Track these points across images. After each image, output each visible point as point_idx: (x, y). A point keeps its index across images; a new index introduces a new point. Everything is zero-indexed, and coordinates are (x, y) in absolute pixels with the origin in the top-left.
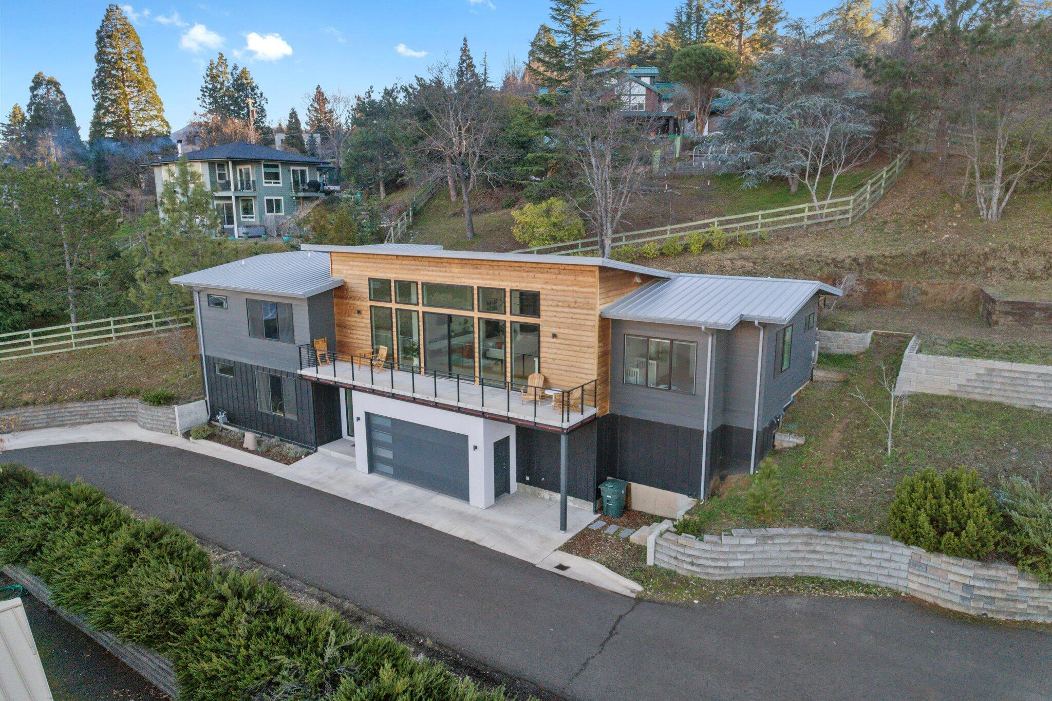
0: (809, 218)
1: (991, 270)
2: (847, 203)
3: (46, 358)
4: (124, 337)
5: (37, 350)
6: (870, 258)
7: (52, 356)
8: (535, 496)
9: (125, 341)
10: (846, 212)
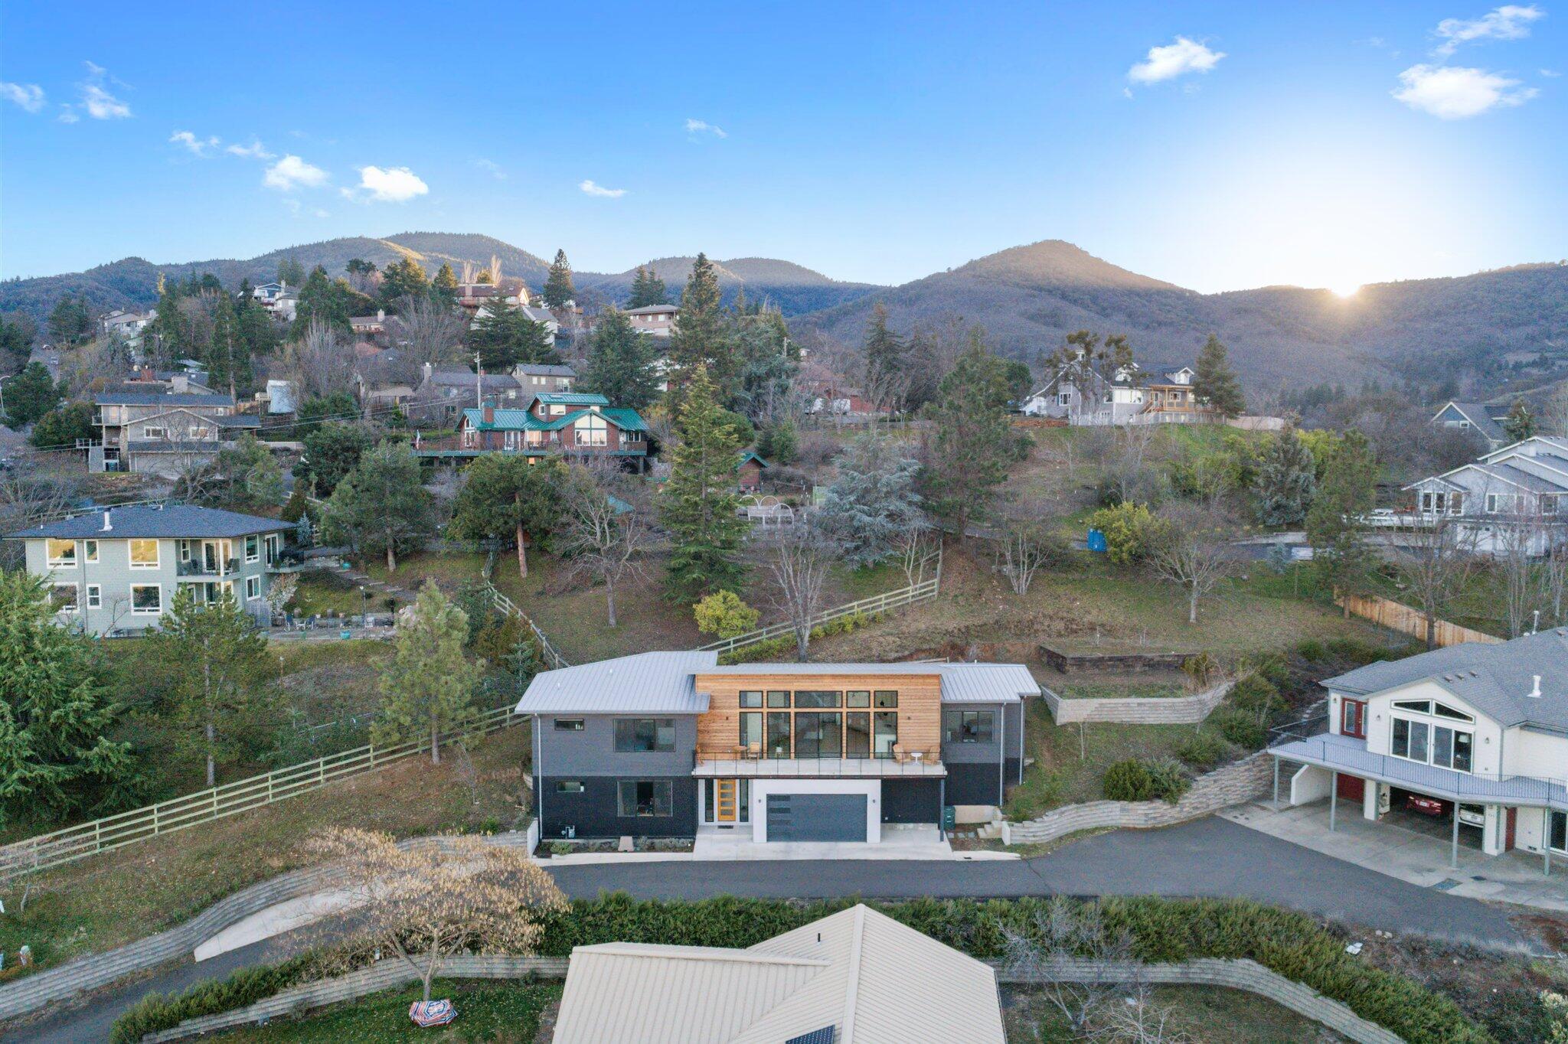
0: (913, 596)
1: (1036, 631)
2: (933, 584)
3: (235, 818)
4: (334, 778)
5: (220, 811)
6: (967, 627)
7: (242, 815)
8: (892, 829)
9: (337, 782)
10: (933, 591)
